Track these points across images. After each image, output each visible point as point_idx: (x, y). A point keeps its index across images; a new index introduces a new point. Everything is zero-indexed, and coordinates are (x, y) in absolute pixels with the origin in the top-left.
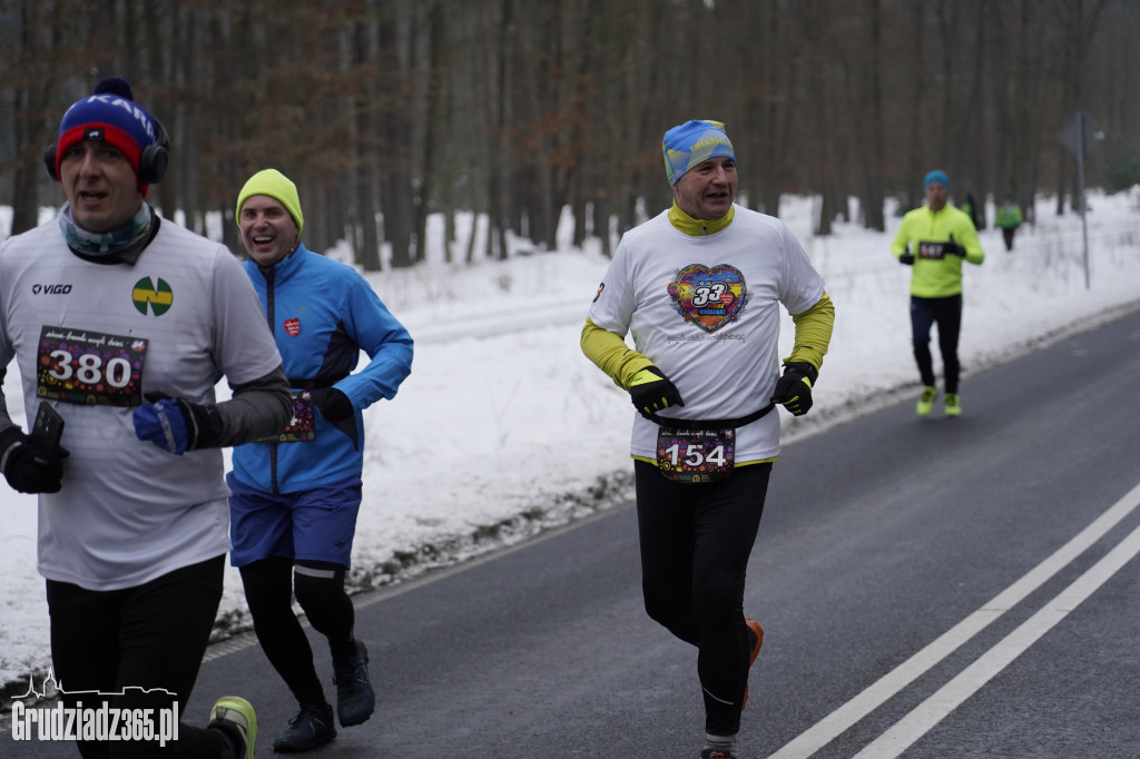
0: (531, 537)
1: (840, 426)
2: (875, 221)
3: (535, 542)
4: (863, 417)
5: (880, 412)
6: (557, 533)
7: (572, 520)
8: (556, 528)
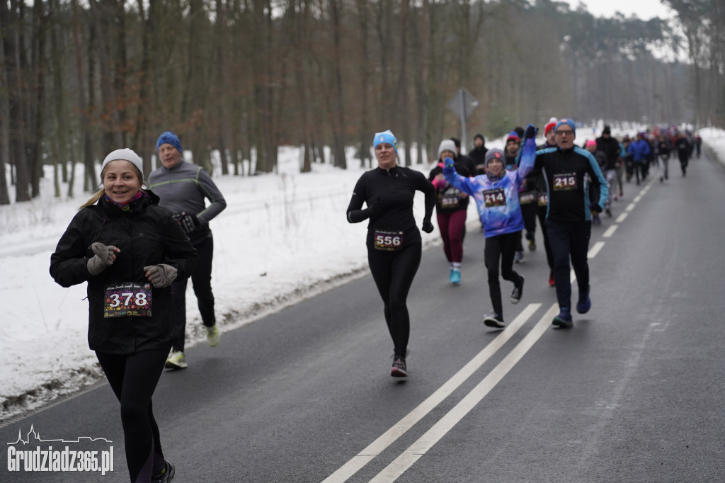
0: (49, 402)
1: (288, 307)
2: (340, 162)
3: (52, 406)
4: (306, 300)
5: (319, 295)
6: (69, 399)
7: (83, 388)
8: (70, 395)
